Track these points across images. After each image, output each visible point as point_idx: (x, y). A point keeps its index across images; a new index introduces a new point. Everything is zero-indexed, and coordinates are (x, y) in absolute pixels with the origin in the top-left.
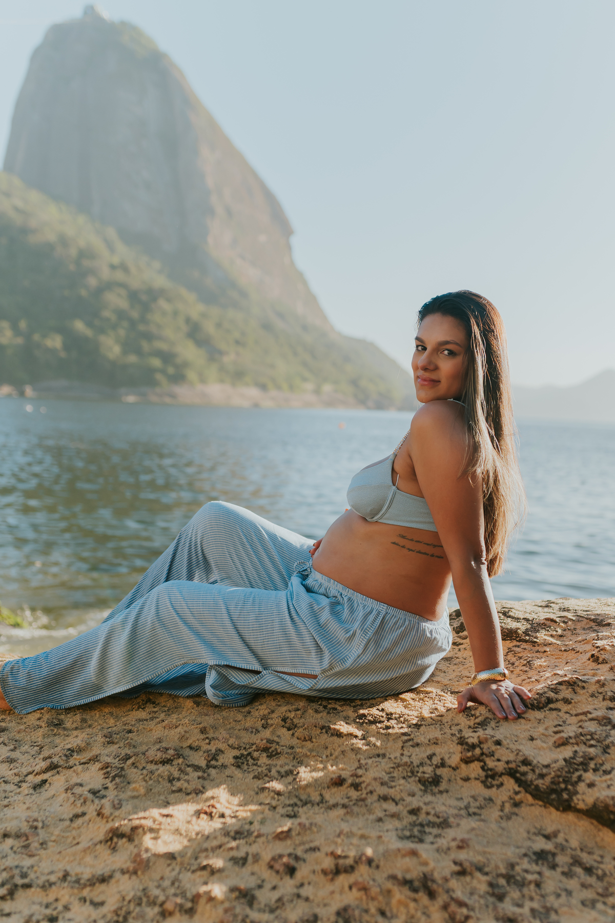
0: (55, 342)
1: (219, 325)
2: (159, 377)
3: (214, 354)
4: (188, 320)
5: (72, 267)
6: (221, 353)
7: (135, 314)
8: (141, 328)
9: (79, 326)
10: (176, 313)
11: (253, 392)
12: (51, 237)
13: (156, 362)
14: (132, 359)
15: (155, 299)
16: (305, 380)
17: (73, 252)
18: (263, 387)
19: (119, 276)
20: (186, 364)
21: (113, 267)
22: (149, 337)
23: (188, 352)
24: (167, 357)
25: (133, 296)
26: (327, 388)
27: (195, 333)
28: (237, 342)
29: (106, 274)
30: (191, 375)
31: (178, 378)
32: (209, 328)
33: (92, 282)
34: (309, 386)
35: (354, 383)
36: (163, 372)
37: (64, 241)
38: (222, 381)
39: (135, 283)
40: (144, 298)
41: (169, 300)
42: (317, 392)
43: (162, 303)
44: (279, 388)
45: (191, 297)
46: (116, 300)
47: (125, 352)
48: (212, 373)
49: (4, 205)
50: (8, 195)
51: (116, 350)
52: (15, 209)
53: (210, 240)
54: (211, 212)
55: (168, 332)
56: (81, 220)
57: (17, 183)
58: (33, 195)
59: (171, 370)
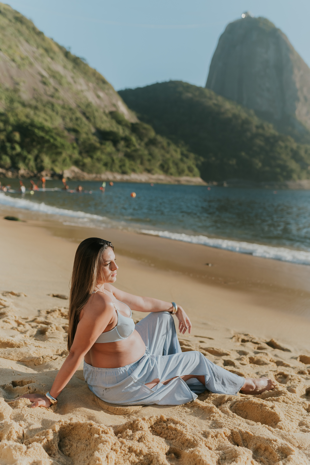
0: (233, 162)
1: (306, 152)
2: (279, 176)
4: (292, 150)
5: (240, 128)
6: (307, 165)
7: (268, 148)
8: (271, 154)
9: (243, 154)
10: (286, 147)
12: (230, 115)
13: (278, 170)
14: (267, 169)
15: (277, 141)
17: (240, 121)
19: (260, 131)
20: (292, 171)
21: (257, 127)
22: (274, 158)
23: (293, 165)
24: (284, 168)
25: (267, 139)
27: (295, 156)
29: (254, 130)
30: (295, 176)
31: (289, 177)
32: (302, 153)
33: (249, 134)
36: (281, 174)
37: (236, 117)
38: (308, 178)
39: (268, 134)
40: (272, 140)
41: (283, 141)
43: (280, 143)
45: (292, 140)
46: (259, 142)
47: (264, 166)
48: (304, 174)
49: (210, 103)
50: (210, 98)
51: (260, 165)
52: (215, 104)
53: (297, 113)
54: (298, 99)
55: (283, 156)
56: (239, 107)
57: (213, 93)
58: (220, 98)
59: (285, 174)
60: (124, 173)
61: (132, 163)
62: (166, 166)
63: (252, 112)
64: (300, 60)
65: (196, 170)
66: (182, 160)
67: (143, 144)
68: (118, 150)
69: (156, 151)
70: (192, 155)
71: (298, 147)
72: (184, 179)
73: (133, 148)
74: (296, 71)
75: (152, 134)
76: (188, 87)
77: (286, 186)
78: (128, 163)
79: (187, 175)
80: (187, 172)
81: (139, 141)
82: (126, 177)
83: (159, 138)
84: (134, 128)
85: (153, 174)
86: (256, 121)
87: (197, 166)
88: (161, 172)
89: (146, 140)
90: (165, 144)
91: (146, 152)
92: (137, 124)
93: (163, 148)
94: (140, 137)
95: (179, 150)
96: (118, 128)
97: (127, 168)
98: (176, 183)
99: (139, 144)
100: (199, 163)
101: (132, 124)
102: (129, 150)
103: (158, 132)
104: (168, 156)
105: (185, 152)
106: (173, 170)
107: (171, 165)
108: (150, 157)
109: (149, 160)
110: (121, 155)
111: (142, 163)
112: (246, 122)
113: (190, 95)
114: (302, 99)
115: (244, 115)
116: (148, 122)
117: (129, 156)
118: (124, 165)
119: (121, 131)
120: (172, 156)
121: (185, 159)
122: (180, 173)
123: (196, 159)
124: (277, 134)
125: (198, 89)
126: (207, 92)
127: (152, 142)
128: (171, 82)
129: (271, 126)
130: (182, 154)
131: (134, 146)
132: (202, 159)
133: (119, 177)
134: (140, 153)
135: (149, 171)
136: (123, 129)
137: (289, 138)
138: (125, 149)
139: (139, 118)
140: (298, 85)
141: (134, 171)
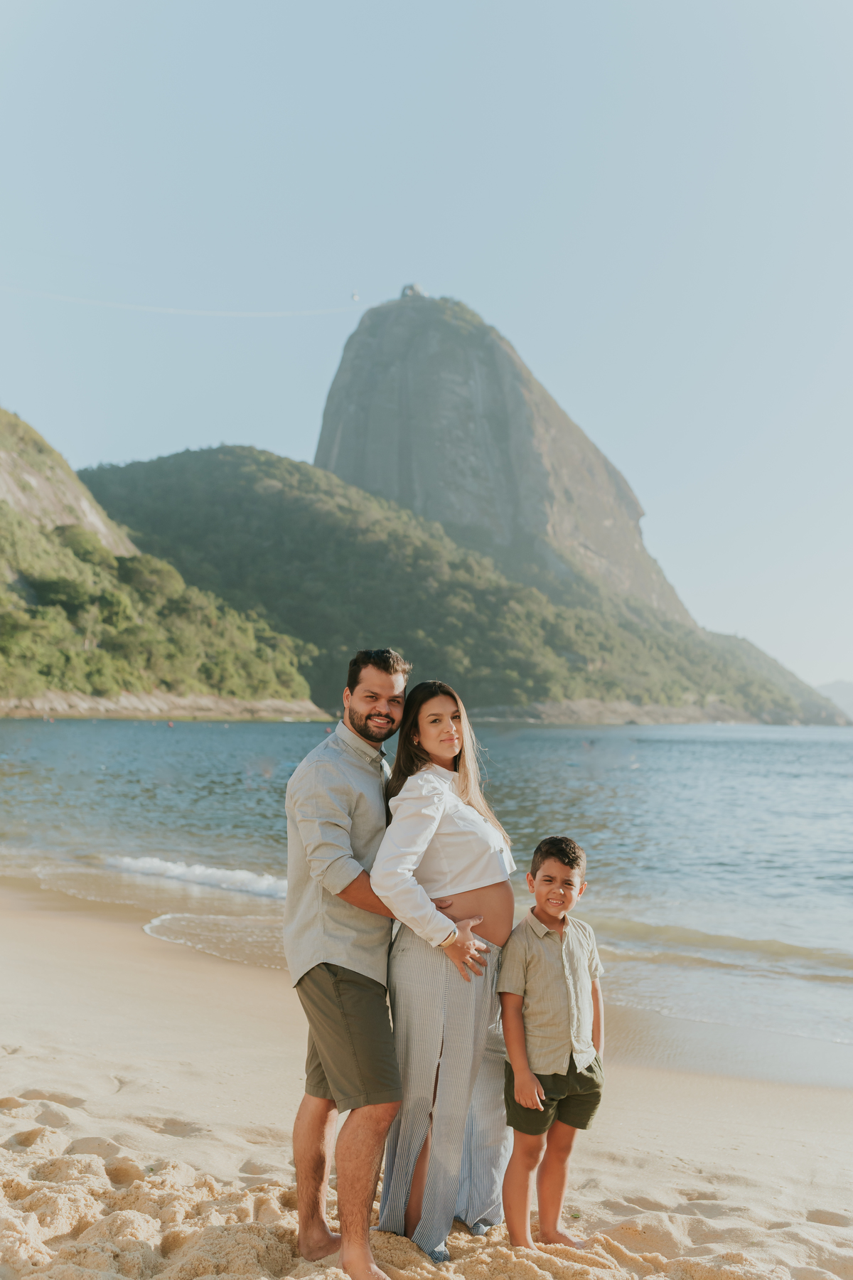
1: (579, 627)
2: (517, 691)
3: (577, 664)
4: (544, 624)
5: (409, 569)
6: (585, 660)
7: (483, 619)
8: (493, 634)
9: (421, 634)
10: (529, 616)
11: (627, 707)
12: (383, 537)
13: (514, 675)
14: (485, 671)
15: (505, 602)
16: (685, 689)
17: (409, 551)
18: (637, 700)
19: (462, 575)
20: (547, 677)
21: (453, 566)
22: (502, 645)
23: (548, 661)
24: (526, 668)
25: (479, 596)
26: (711, 698)
27: (554, 638)
28: (602, 647)
29: (446, 573)
30: (556, 690)
31: (540, 691)
32: (569, 629)
33: (433, 584)
34: (690, 697)
35: (743, 689)
36: (521, 686)
37: (398, 540)
38: (589, 695)
39: (481, 585)
40: (492, 599)
41: (520, 601)
42: (700, 703)
43: (513, 604)
44: (657, 701)
45: (544, 598)
46: (460, 603)
47: (475, 664)
48: (578, 684)
49: (329, 505)
50: (330, 494)
51: (466, 662)
52: (341, 508)
53: (549, 528)
54: (550, 497)
55: (523, 639)
56: (405, 515)
57: (335, 480)
58: (353, 492)
59: (530, 683)
60: (98, 693)
61: (122, 663)
62: (217, 673)
63: (438, 527)
64: (547, 401)
65: (299, 681)
66: (259, 654)
67: (151, 612)
68: (81, 631)
69: (188, 631)
70: (287, 641)
71: (558, 616)
72: (266, 705)
73: (123, 625)
74: (540, 429)
75: (177, 586)
76: (270, 464)
77: (537, 716)
78: (109, 663)
79: (276, 695)
80: (274, 685)
81: (141, 606)
82: (103, 704)
83: (197, 596)
84: (125, 572)
85: (181, 695)
86: (448, 550)
87: (302, 669)
88: (205, 689)
89: (160, 602)
90: (213, 612)
91: (161, 635)
92: (133, 559)
93: (207, 622)
94: (144, 596)
95: (250, 627)
96: (81, 572)
97: (107, 681)
98: (247, 716)
99: (141, 614)
100: (305, 659)
101: (120, 560)
102: (112, 631)
103: (190, 580)
104: (222, 644)
105: (269, 633)
106: (236, 680)
107: (231, 668)
108: (172, 648)
109: (170, 657)
110: (89, 645)
111: (149, 664)
112: (424, 553)
113: (276, 484)
114: (558, 494)
115: (417, 536)
116: (164, 553)
117: (112, 646)
118: (99, 672)
119: (89, 580)
120: (232, 644)
121: (269, 651)
122: (257, 688)
123: (298, 651)
124: (504, 582)
125: (297, 467)
126: (319, 474)
127: (177, 607)
128: (224, 450)
129: (487, 561)
130: (259, 638)
131: (128, 618)
132: (316, 652)
133: (84, 705)
134: (144, 637)
135: (169, 686)
136: (96, 575)
137: (535, 590)
138: (100, 627)
139: (137, 542)
140: (547, 463)
141: (127, 686)
